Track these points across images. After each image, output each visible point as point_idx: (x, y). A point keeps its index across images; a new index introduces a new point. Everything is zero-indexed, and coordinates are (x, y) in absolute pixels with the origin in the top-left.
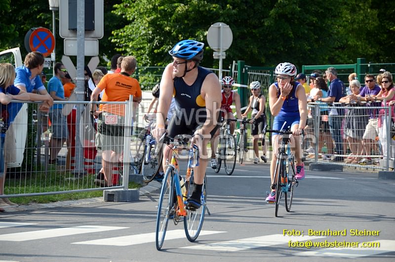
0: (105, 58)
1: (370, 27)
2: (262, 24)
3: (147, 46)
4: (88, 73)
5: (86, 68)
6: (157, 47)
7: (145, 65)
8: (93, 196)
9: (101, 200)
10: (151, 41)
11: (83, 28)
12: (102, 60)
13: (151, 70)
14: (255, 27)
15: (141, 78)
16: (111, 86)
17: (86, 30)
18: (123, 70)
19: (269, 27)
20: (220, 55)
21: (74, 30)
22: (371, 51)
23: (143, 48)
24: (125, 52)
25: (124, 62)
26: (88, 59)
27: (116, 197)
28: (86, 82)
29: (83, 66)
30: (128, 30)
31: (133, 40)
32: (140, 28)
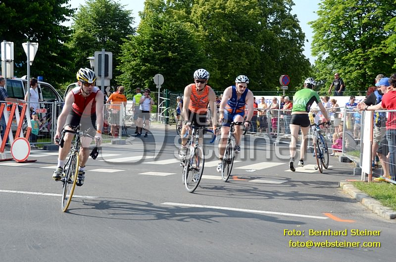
0: (113, 87)
1: (217, 78)
2: (176, 75)
3: (130, 83)
4: (106, 93)
5: (105, 91)
6: (134, 83)
7: (129, 90)
8: (107, 142)
9: (111, 143)
10: (131, 81)
11: (104, 75)
12: (111, 88)
13: (131, 92)
14: (173, 76)
15: (127, 96)
16: (114, 98)
17: (105, 76)
18: (119, 92)
19: (178, 76)
20: (159, 87)
21: (100, 76)
22: (218, 87)
23: (128, 83)
24: (121, 85)
25: (119, 88)
26: (105, 87)
27: (116, 143)
28: (105, 97)
29: (104, 90)
30: (122, 76)
31: (124, 80)
32: (127, 75)
